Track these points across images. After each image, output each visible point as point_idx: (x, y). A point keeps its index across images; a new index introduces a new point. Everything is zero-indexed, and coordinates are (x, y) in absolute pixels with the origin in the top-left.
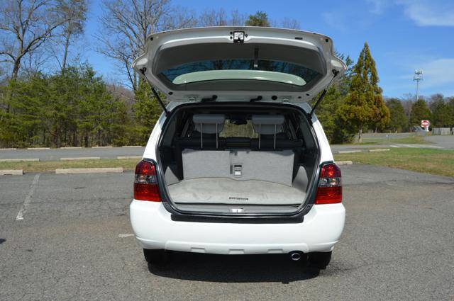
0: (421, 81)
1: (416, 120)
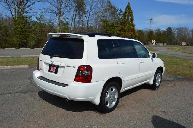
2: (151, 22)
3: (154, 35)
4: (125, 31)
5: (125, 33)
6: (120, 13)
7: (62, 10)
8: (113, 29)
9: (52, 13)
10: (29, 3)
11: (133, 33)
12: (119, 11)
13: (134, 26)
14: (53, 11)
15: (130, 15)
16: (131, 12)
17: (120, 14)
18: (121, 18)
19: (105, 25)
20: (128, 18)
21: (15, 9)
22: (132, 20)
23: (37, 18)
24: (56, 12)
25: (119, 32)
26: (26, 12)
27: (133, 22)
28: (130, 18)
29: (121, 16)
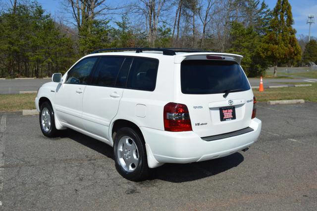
0: (313, 24)
1: (308, 57)
2: (310, 23)
4: (277, 44)
5: (277, 46)
6: (262, 9)
7: (157, 8)
8: (250, 39)
11: (292, 46)
12: (259, 7)
13: (293, 32)
15: (285, 12)
16: (289, 7)
17: (262, 11)
18: (265, 18)
19: (236, 33)
20: (282, 19)
21: (79, 9)
22: (290, 21)
23: (119, 24)
24: (145, 12)
25: (266, 46)
26: (98, 13)
27: (292, 26)
28: (285, 18)
29: (264, 15)
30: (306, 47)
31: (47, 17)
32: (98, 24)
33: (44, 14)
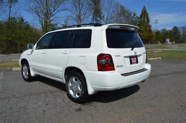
2: (156, 23)
3: (161, 35)
7: (82, 17)
9: (72, 20)
10: (54, 13)
14: (73, 18)
21: (42, 18)
23: (63, 25)
24: (76, 19)
26: (52, 20)
30: (155, 34)
31: (26, 22)
32: (53, 25)
33: (25, 21)
